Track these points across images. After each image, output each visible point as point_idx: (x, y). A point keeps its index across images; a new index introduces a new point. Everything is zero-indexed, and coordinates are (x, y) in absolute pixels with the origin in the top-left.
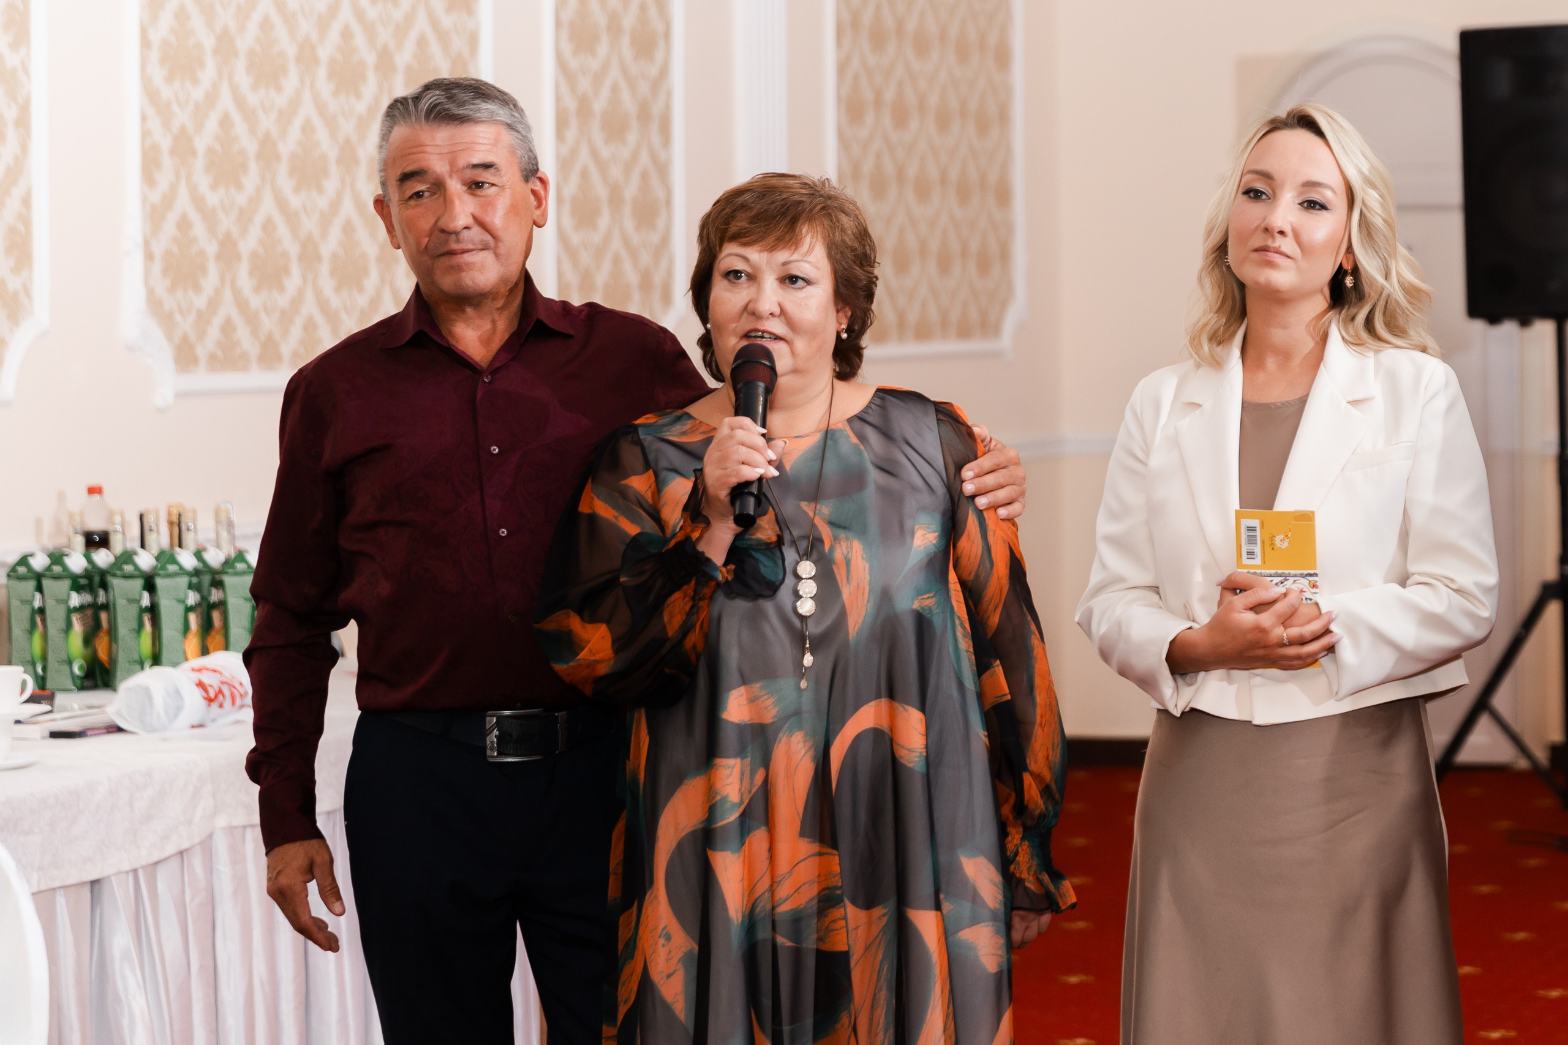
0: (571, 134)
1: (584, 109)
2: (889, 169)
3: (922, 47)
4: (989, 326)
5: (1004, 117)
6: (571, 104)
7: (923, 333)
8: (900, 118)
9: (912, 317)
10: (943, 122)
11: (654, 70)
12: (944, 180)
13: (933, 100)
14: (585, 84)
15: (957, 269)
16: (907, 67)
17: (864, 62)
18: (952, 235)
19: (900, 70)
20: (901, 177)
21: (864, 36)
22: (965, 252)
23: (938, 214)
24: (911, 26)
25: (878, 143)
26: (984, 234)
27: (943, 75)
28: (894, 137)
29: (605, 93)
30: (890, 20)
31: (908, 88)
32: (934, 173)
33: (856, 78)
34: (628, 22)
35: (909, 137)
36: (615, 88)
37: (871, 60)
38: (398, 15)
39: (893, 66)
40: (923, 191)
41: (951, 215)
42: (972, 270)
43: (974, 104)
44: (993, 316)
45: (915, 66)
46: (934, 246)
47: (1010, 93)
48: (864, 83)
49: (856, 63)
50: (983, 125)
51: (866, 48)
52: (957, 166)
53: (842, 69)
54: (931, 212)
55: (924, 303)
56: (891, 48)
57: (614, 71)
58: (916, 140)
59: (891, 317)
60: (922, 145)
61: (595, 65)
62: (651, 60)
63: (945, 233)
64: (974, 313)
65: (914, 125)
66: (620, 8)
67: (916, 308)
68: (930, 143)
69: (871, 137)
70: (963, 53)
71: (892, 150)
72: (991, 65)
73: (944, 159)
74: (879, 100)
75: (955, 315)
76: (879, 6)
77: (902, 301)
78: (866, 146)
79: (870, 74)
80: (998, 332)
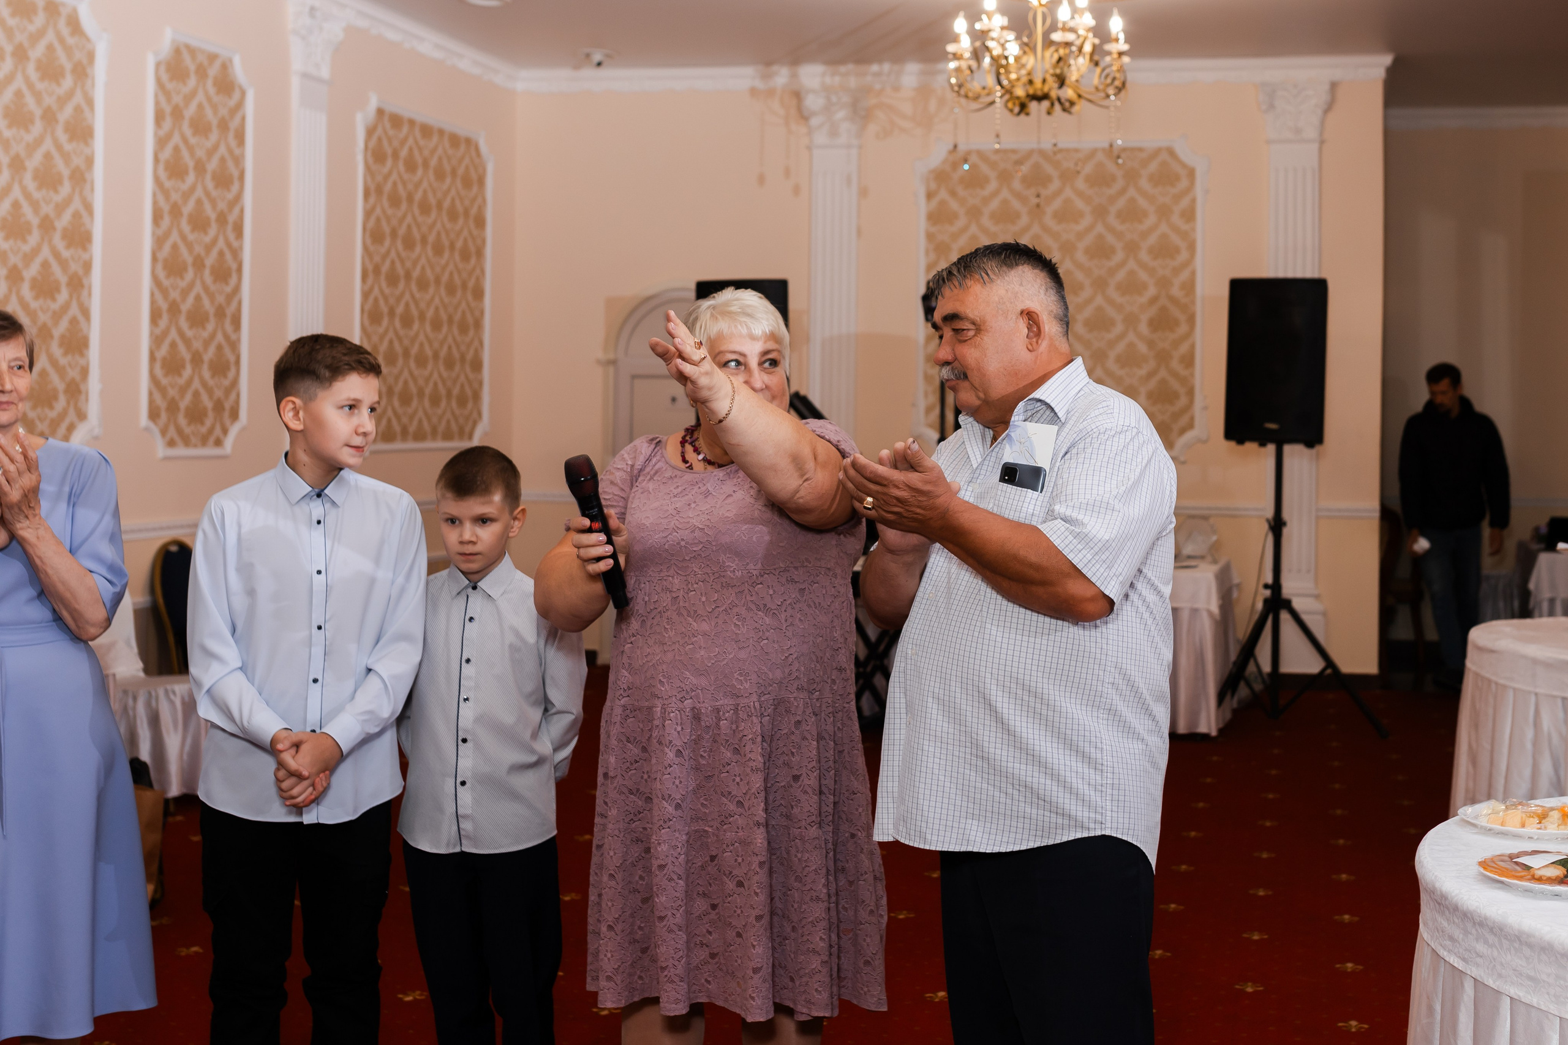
0: (163, 322)
1: (174, 309)
3: (423, 285)
4: (465, 433)
5: (478, 325)
6: (164, 306)
7: (419, 436)
8: (407, 321)
9: (412, 429)
10: (436, 325)
11: (228, 289)
12: (436, 356)
13: (430, 314)
14: (175, 295)
15: (443, 404)
16: (413, 296)
17: (382, 292)
18: (440, 386)
19: (407, 297)
20: (406, 353)
21: (383, 277)
22: (449, 394)
23: (431, 375)
24: (416, 274)
25: (391, 334)
26: (462, 386)
27: (437, 301)
28: (402, 332)
29: (190, 300)
30: (401, 271)
31: (413, 307)
32: (429, 352)
33: (376, 300)
34: (209, 261)
35: (412, 333)
36: (198, 298)
37: (387, 291)
38: (26, 248)
39: (402, 295)
40: (421, 361)
41: (440, 376)
42: (454, 404)
43: (457, 317)
44: (467, 429)
45: (418, 295)
46: (428, 391)
47: (482, 313)
48: (382, 302)
49: (376, 291)
50: (463, 328)
51: (384, 284)
52: (445, 349)
53: (366, 295)
54: (426, 373)
55: (420, 421)
56: (402, 285)
57: (198, 288)
58: (417, 335)
59: (397, 428)
60: (422, 337)
61: (183, 284)
62: (227, 284)
63: (436, 384)
64: (454, 427)
65: (416, 326)
66: (203, 253)
67: (415, 423)
68: (427, 337)
69: (386, 331)
70: (451, 290)
71: (400, 339)
72: (470, 297)
73: (436, 345)
74: (392, 313)
75: (442, 428)
76: (393, 262)
77: (405, 420)
78: (382, 337)
79: (386, 298)
80: (470, 437)
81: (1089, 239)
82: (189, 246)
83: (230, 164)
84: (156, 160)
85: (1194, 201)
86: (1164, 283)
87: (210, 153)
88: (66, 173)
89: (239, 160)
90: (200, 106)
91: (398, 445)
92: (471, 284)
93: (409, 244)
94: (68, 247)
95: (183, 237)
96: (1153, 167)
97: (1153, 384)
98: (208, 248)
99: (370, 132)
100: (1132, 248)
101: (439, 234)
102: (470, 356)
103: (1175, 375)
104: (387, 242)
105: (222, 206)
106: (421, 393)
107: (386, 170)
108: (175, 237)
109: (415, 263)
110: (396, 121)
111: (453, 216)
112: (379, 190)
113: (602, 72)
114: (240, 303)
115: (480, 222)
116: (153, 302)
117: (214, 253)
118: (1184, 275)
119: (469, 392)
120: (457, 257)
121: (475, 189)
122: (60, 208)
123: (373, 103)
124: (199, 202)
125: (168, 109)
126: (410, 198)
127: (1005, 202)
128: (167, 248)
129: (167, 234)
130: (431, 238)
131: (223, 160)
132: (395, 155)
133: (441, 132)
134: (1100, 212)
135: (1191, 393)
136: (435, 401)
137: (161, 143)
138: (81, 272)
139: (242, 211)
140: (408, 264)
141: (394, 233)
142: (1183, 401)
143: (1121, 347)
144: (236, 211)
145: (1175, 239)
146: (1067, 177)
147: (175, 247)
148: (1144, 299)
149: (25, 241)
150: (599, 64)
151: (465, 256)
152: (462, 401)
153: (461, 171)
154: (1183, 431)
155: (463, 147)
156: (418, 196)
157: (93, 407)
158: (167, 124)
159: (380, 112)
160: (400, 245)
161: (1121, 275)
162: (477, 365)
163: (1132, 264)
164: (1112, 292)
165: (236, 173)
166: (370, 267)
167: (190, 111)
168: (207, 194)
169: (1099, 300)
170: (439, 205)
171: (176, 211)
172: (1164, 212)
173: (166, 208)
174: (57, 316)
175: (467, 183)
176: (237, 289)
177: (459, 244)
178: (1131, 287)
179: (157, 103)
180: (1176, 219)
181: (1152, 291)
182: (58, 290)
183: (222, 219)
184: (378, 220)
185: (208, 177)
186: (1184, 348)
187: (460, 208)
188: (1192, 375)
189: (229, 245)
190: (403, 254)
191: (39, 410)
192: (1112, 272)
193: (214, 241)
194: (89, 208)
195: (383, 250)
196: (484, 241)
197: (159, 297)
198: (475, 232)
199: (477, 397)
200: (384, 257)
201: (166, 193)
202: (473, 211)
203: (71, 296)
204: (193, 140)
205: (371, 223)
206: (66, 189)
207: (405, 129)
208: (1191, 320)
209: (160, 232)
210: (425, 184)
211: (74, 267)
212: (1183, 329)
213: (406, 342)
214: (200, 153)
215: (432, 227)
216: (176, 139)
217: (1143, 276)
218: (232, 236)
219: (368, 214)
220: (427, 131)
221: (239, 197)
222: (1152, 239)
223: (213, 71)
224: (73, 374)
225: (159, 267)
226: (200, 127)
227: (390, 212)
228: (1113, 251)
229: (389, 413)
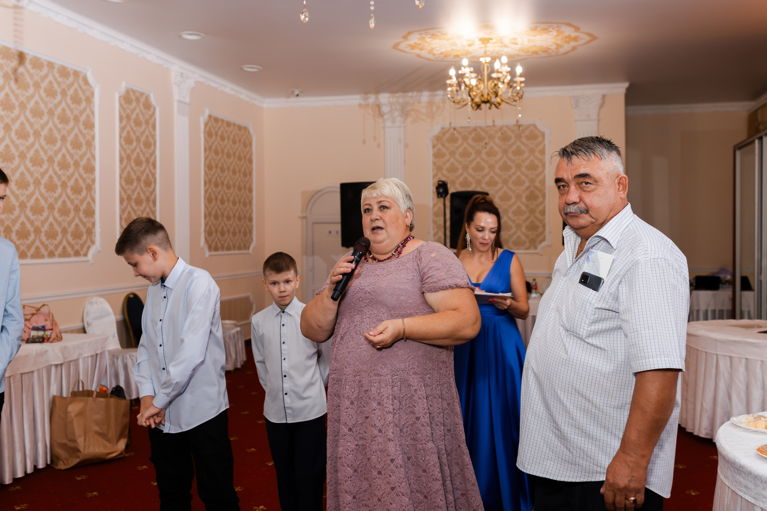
0: (125, 203)
1: (129, 198)
2: (219, 213)
3: (228, 187)
4: (246, 247)
5: (251, 203)
6: (125, 197)
7: (228, 249)
8: (223, 202)
9: (225, 246)
10: (234, 203)
11: (151, 190)
12: (234, 216)
13: (231, 199)
14: (129, 192)
15: (238, 235)
16: (224, 192)
17: (212, 190)
18: (236, 228)
19: (222, 192)
20: (222, 215)
21: (212, 184)
22: (240, 232)
23: (232, 224)
24: (226, 182)
26: (245, 228)
27: (234, 194)
28: (221, 207)
29: (136, 194)
30: (219, 181)
31: (225, 196)
32: (231, 214)
33: (210, 193)
34: (143, 178)
35: (225, 207)
36: (139, 193)
37: (214, 190)
38: (68, 173)
39: (220, 191)
40: (229, 218)
41: (236, 224)
42: (242, 235)
43: (242, 200)
45: (227, 191)
46: (231, 230)
47: (252, 198)
48: (212, 194)
49: (210, 190)
50: (245, 205)
51: (213, 187)
52: (238, 213)
53: (206, 191)
55: (229, 243)
56: (220, 187)
57: (138, 190)
59: (219, 246)
60: (228, 208)
61: (133, 188)
62: (150, 187)
63: (234, 227)
64: (242, 245)
65: (226, 204)
66: (140, 175)
67: (227, 243)
68: (230, 208)
69: (214, 206)
70: (240, 189)
71: (220, 209)
72: (247, 192)
73: (234, 212)
74: (216, 199)
75: (237, 245)
76: (216, 178)
77: (223, 242)
78: (213, 208)
79: (214, 193)
80: (248, 249)
81: (500, 163)
82: (135, 172)
83: (150, 138)
84: (120, 137)
85: (544, 146)
86: (532, 181)
87: (142, 133)
88: (84, 142)
89: (154, 137)
90: (137, 114)
91: (220, 253)
92: (248, 186)
93: (223, 170)
94: (86, 173)
95: (132, 168)
96: (527, 132)
97: (528, 222)
98: (142, 173)
99: (206, 125)
100: (519, 166)
101: (234, 166)
102: (248, 216)
103: (537, 218)
104: (214, 170)
105: (147, 155)
106: (229, 231)
107: (213, 140)
108: (129, 168)
109: (225, 178)
110: (216, 120)
111: (240, 159)
112: (210, 148)
113: (299, 99)
114: (155, 195)
115: (251, 161)
116: (121, 195)
117: (145, 175)
118: (541, 177)
119: (248, 231)
120: (242, 176)
121: (248, 147)
122: (82, 157)
123: (207, 113)
124: (138, 154)
125: (124, 116)
126: (223, 152)
127: (465, 148)
128: (126, 173)
129: (125, 167)
130: (231, 168)
131: (147, 136)
132: (216, 134)
133: (234, 124)
134: (505, 152)
135: (544, 226)
136: (234, 234)
137: (122, 129)
138: (91, 183)
139: (155, 157)
140: (223, 179)
141: (216, 166)
142: (541, 229)
143: (514, 208)
144: (153, 158)
145: (537, 162)
146: (491, 137)
147: (129, 172)
148: (524, 188)
149: (68, 171)
150: (297, 95)
151: (245, 175)
152: (245, 234)
153: (242, 140)
154: (541, 242)
155: (243, 131)
156: (226, 151)
157: (98, 239)
158: (124, 122)
159: (210, 116)
160: (219, 171)
161: (514, 178)
162: (251, 220)
163: (518, 173)
164: (510, 185)
165: (153, 142)
166: (207, 180)
167: (134, 116)
168: (141, 151)
169: (505, 188)
170: (234, 155)
171: (129, 158)
172: (532, 151)
173: (125, 156)
174: (82, 202)
175: (245, 145)
176: (154, 190)
177: (242, 170)
178: (518, 182)
179: (120, 113)
180: (537, 154)
181: (527, 184)
182: (82, 191)
183: (147, 161)
184: (210, 161)
185: (142, 143)
186: (541, 207)
187: (242, 156)
188: (544, 219)
189: (150, 171)
190: (220, 175)
191: (76, 240)
192: (510, 176)
193: (145, 170)
194: (93, 157)
195: (212, 173)
196: (252, 169)
197: (123, 193)
198: (249, 165)
199: (251, 232)
200: (213, 176)
201: (125, 150)
202: (248, 157)
203: (87, 193)
204: (135, 128)
205: (207, 162)
206: (84, 149)
207: (220, 123)
208: (544, 196)
209: (123, 166)
210: (228, 146)
211: (88, 181)
212: (540, 199)
213: (222, 210)
214: (138, 134)
215: (231, 163)
216: (128, 128)
217: (523, 178)
218: (152, 168)
219: (206, 158)
220: (229, 124)
221: (154, 152)
222: (527, 163)
223: (142, 100)
224: (89, 225)
225: (123, 181)
226: (138, 123)
227: (215, 157)
228: (510, 168)
229: (216, 239)
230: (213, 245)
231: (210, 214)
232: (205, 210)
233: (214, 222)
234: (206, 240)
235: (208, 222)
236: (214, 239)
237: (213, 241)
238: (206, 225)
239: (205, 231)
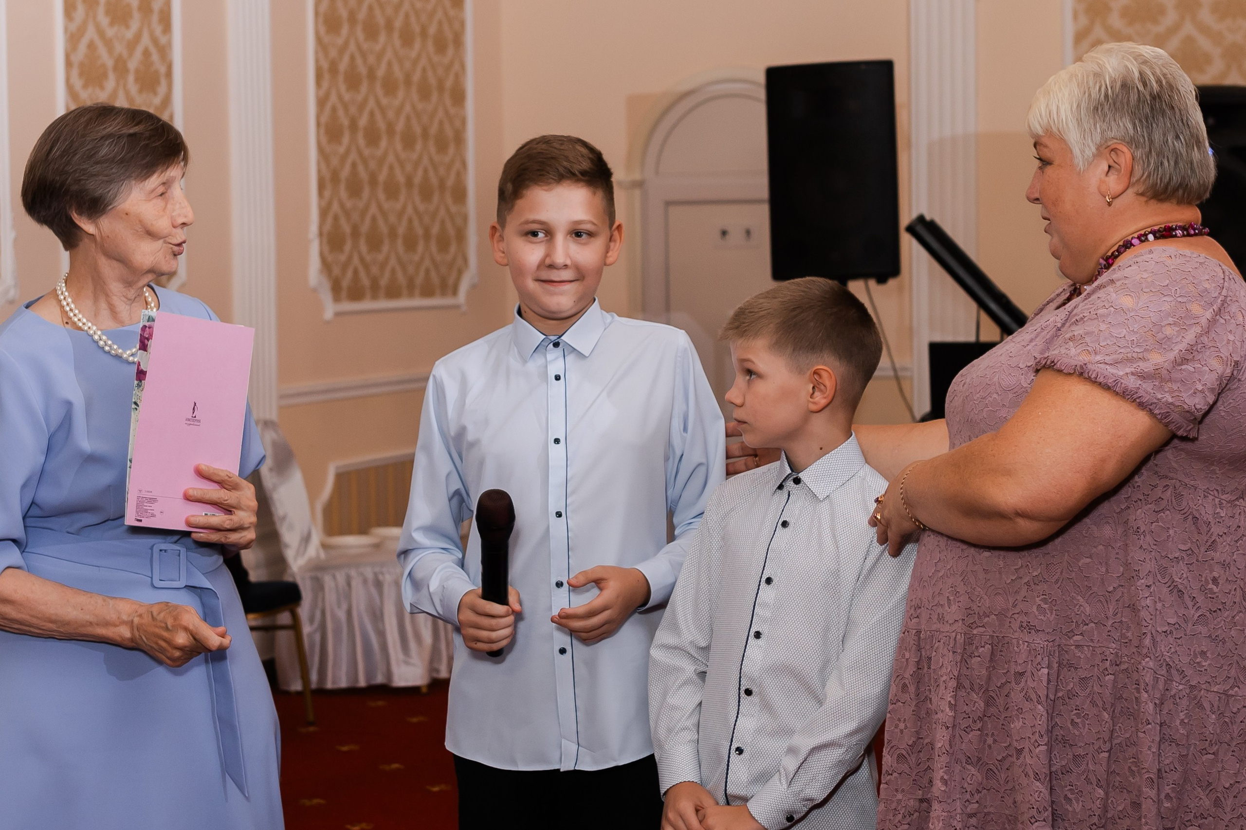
2: (363, 174)
3: (390, 87)
4: (449, 286)
5: (459, 139)
7: (393, 292)
8: (373, 138)
9: (384, 282)
10: (409, 142)
12: (409, 183)
13: (400, 126)
15: (421, 247)
16: (378, 103)
17: (340, 98)
18: (416, 223)
19: (371, 103)
20: (373, 181)
21: (341, 78)
22: (427, 235)
23: (404, 208)
24: (381, 72)
25: (353, 156)
26: (443, 222)
27: (408, 108)
28: (367, 152)
30: (363, 70)
31: (378, 117)
32: (401, 178)
33: (334, 109)
34: (133, 65)
35: (379, 153)
37: (347, 97)
39: (365, 101)
40: (392, 191)
41: (415, 209)
42: (434, 248)
43: (433, 130)
44: (451, 281)
45: (384, 101)
46: (401, 230)
47: (464, 122)
48: (341, 113)
49: (334, 98)
50: (442, 145)
51: (343, 88)
52: (420, 173)
53: (321, 103)
54: (398, 206)
55: (393, 271)
56: (364, 88)
58: (385, 154)
59: (365, 281)
60: (391, 158)
62: (155, 93)
63: (410, 220)
64: (435, 279)
65: (384, 143)
66: (125, 54)
67: (387, 274)
68: (397, 157)
69: (348, 152)
70: (425, 93)
71: (365, 161)
72: (448, 102)
73: (409, 168)
74: (353, 126)
75: (420, 279)
76: (352, 58)
77: (375, 270)
78: (343, 158)
79: (346, 107)
80: (455, 292)
82: (108, 44)
91: (367, 305)
92: (449, 83)
93: (371, 32)
95: (101, 33)
98: (132, 46)
101: (407, 16)
104: (345, 30)
106: (393, 234)
108: (91, 33)
109: (380, 56)
117: (138, 53)
119: (451, 232)
120: (431, 47)
128: (82, 47)
129: (82, 30)
130: (398, 23)
136: (410, 244)
140: (371, 59)
141: (352, 19)
147: (91, 46)
151: (441, 46)
152: (443, 244)
160: (360, 34)
162: (460, 195)
166: (325, 65)
177: (432, 30)
189: (155, 41)
190: (365, 46)
193: (138, 37)
195: (340, 41)
196: (463, 24)
198: (452, 13)
199: (462, 237)
200: (342, 50)
205: (325, 5)
209: (73, 27)
213: (372, 164)
218: (158, 30)
225: (75, 72)
229: (356, 261)
230: (346, 282)
231: (335, 177)
232: (319, 163)
233: (349, 204)
234: (326, 266)
235: (330, 204)
236: (350, 258)
237: (345, 267)
238: (324, 213)
239: (321, 234)
